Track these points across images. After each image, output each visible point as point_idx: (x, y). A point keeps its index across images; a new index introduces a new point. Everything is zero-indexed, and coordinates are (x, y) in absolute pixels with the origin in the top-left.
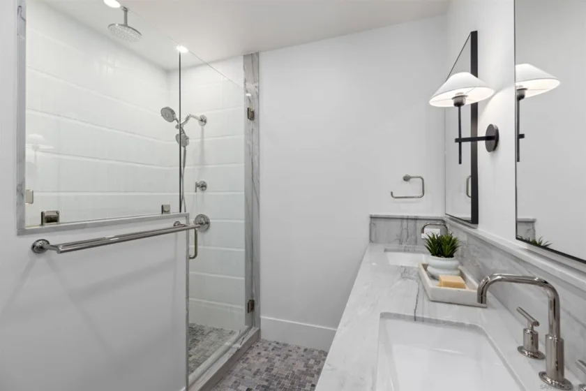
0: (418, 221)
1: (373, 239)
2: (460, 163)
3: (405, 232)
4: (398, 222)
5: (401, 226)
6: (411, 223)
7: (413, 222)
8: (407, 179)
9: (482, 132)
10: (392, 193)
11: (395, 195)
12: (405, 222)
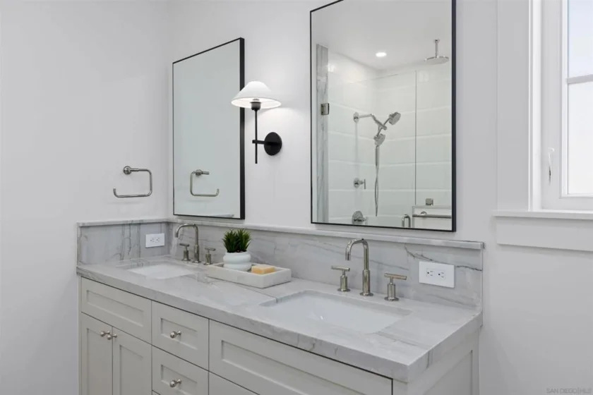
0: (142, 226)
1: (84, 260)
2: (256, 163)
3: (127, 241)
4: (119, 230)
5: (123, 234)
6: (134, 230)
7: (136, 227)
8: (128, 172)
9: (262, 137)
10: (114, 191)
11: (118, 193)
12: (127, 229)
